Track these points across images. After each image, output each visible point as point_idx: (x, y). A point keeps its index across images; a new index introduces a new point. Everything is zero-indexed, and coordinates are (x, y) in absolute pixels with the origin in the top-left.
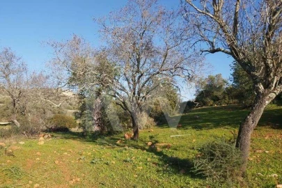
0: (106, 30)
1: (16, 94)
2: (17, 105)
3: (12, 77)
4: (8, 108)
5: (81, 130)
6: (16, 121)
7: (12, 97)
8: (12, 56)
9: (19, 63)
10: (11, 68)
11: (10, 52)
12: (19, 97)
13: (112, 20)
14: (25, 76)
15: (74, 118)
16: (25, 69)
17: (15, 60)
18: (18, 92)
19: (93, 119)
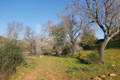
0: (59, 17)
1: (32, 42)
2: (32, 46)
3: (30, 36)
4: (29, 47)
5: (55, 53)
6: (32, 51)
7: (31, 43)
8: (30, 28)
9: (32, 30)
10: (29, 32)
11: (29, 27)
12: (33, 43)
13: (61, 13)
14: (34, 35)
15: (52, 49)
16: (34, 33)
17: (30, 30)
18: (32, 41)
19: (59, 49)
